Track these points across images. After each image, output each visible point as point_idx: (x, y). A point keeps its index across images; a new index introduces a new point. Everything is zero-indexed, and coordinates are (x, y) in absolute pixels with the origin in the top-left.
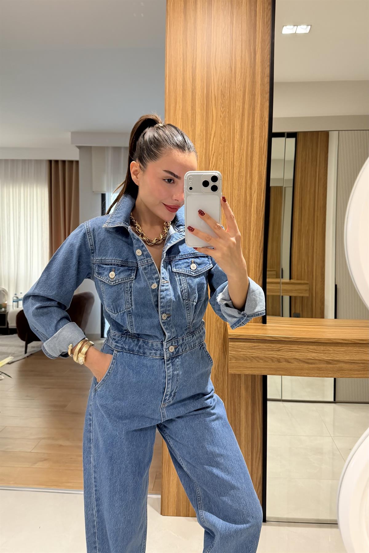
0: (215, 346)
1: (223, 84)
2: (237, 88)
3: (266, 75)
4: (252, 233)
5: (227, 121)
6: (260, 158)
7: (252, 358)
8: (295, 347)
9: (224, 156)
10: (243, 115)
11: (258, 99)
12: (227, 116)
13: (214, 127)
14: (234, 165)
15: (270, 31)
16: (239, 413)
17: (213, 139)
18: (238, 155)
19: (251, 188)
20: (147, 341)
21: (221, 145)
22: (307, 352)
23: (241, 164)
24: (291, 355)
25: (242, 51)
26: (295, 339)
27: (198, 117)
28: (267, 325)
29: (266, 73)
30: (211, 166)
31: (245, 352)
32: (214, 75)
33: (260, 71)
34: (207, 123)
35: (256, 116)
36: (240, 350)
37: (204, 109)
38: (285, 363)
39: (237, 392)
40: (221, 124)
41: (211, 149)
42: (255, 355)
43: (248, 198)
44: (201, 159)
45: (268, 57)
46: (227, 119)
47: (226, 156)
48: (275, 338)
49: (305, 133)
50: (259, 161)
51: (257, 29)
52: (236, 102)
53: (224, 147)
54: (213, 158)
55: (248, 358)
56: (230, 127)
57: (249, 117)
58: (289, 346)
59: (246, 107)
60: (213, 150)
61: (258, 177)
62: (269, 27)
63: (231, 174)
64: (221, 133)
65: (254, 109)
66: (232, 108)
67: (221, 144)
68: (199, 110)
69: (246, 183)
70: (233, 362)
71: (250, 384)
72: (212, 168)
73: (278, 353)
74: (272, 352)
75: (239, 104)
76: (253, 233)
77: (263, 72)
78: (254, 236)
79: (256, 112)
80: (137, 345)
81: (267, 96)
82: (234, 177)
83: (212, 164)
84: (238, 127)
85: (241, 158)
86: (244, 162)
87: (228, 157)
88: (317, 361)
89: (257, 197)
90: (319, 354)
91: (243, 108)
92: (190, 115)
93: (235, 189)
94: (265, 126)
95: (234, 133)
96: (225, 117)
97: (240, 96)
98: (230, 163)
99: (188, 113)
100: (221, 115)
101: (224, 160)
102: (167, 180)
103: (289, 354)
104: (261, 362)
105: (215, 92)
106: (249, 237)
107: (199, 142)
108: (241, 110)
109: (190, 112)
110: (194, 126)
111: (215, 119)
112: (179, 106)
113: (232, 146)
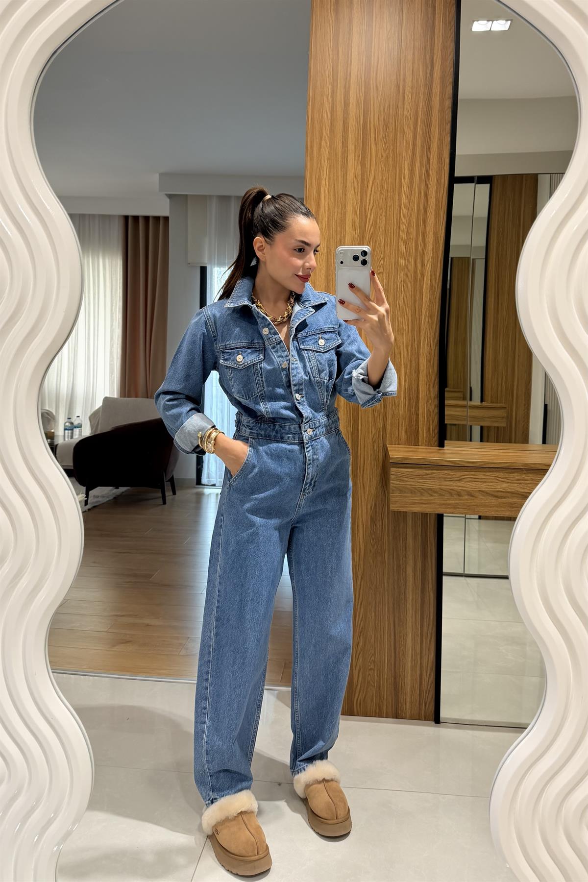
0: (371, 477)
1: (386, 110)
2: (406, 115)
3: (447, 96)
4: (423, 319)
5: (391, 162)
6: (437, 215)
7: (422, 490)
8: (481, 475)
9: (386, 213)
10: (414, 154)
11: (434, 131)
12: (391, 155)
13: (373, 172)
14: (399, 225)
15: (453, 35)
17: (372, 188)
18: (406, 211)
19: (423, 256)
21: (382, 196)
22: (497, 481)
23: (409, 223)
24: (476, 487)
25: (413, 63)
26: (481, 464)
27: (351, 157)
28: (445, 448)
29: (447, 94)
30: (369, 225)
31: (414, 482)
32: (374, 98)
33: (439, 90)
34: (363, 165)
35: (431, 156)
36: (406, 479)
37: (359, 146)
38: (467, 498)
39: (401, 541)
40: (383, 166)
41: (368, 201)
42: (427, 486)
43: (419, 269)
44: (355, 215)
45: (450, 71)
46: (391, 159)
47: (389, 211)
49: (504, 177)
50: (435, 218)
51: (437, 31)
52: (403, 136)
53: (386, 199)
54: (371, 215)
55: (416, 491)
56: (396, 171)
57: (422, 157)
58: (473, 473)
59: (419, 143)
60: (371, 204)
61: (433, 241)
62: (452, 30)
63: (396, 236)
64: (382, 180)
65: (429, 146)
66: (398, 145)
67: (383, 194)
68: (353, 147)
69: (416, 249)
70: (396, 496)
71: (419, 530)
72: (369, 228)
73: (459, 484)
74: (451, 483)
75: (408, 138)
76: (425, 319)
77: (442, 93)
78: (426, 323)
79: (432, 151)
80: (273, 430)
81: (448, 127)
82: (400, 240)
83: (369, 222)
84: (406, 171)
85: (411, 214)
86: (414, 220)
87: (392, 213)
88: (509, 495)
89: (431, 267)
90: (511, 484)
91: (414, 145)
92: (340, 154)
93: (401, 258)
95: (400, 179)
96: (387, 157)
97: (410, 128)
98: (395, 220)
99: (337, 151)
100: (383, 153)
101: (386, 216)
102: (298, 250)
103: (473, 485)
104: (435, 496)
105: (375, 121)
106: (420, 324)
107: (352, 192)
108: (411, 147)
109: (340, 150)
110: (345, 170)
111: (374, 159)
112: (326, 141)
113: (397, 198)
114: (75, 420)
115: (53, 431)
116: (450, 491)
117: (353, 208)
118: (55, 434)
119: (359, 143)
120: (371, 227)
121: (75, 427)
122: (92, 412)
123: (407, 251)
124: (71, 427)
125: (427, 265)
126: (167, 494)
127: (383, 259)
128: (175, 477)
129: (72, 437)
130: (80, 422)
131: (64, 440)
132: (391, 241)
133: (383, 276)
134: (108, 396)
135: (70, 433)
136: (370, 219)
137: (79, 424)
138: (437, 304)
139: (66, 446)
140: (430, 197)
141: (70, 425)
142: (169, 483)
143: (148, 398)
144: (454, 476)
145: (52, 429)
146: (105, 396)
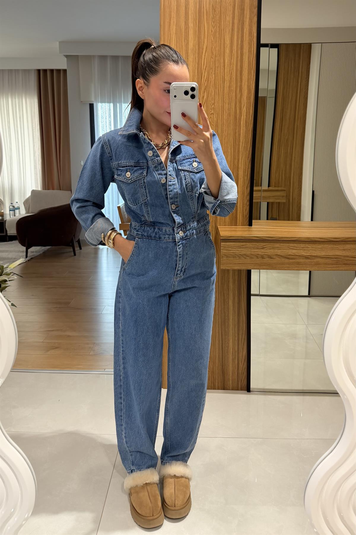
2: (228, 2)
5: (217, 36)
6: (249, 73)
7: (240, 256)
8: (277, 245)
9: (215, 71)
10: (233, 30)
11: (247, 14)
12: (218, 30)
13: (206, 43)
14: (224, 80)
16: (227, 302)
17: (205, 54)
18: (229, 70)
19: (240, 102)
20: (161, 228)
21: (212, 60)
22: (289, 249)
23: (231, 79)
24: (274, 252)
26: (277, 238)
27: (191, 32)
28: (253, 227)
30: (204, 80)
31: (235, 250)
34: (199, 38)
35: (245, 32)
36: (230, 249)
37: (196, 24)
38: (268, 259)
40: (212, 39)
41: (203, 63)
42: (243, 253)
43: (238, 111)
44: (194, 73)
46: (217, 34)
47: (217, 70)
48: (260, 238)
49: (287, 45)
50: (248, 75)
52: (226, 17)
53: (215, 62)
54: (205, 72)
55: (236, 256)
56: (221, 41)
57: (238, 32)
58: (273, 244)
59: (236, 21)
60: (205, 64)
63: (222, 88)
64: (212, 48)
65: (243, 23)
66: (222, 23)
67: (212, 58)
68: (192, 25)
69: (236, 97)
70: (225, 260)
71: (236, 278)
72: (204, 82)
73: (262, 251)
74: (257, 250)
75: (229, 18)
76: (242, 145)
78: (243, 147)
79: (245, 27)
80: (154, 231)
81: (256, 11)
83: (204, 78)
84: (228, 42)
85: (231, 73)
86: (234, 77)
87: (219, 71)
88: (297, 257)
89: (246, 110)
90: (299, 251)
91: (233, 23)
92: (183, 30)
94: (253, 41)
95: (224, 47)
96: (215, 32)
97: (230, 11)
98: (221, 77)
99: (181, 28)
100: (212, 29)
101: (215, 74)
102: (167, 91)
103: (272, 251)
104: (248, 259)
105: (207, 6)
106: (239, 148)
107: (192, 57)
108: (231, 25)
109: (183, 27)
110: (187, 41)
111: (206, 33)
112: (174, 20)
113: (222, 61)
114: (15, 204)
115: (2, 211)
116: (257, 255)
117: (193, 68)
118: (4, 213)
119: (196, 22)
120: (205, 82)
121: (16, 209)
122: (24, 200)
123: (230, 99)
124: (14, 209)
125: (243, 108)
126: (76, 249)
127: (214, 104)
128: (80, 239)
129: (15, 216)
130: (19, 206)
131: (10, 217)
132: (218, 91)
133: (214, 116)
134: (34, 189)
135: (13, 212)
136: (204, 76)
137: (18, 207)
138: (250, 134)
139: (11, 221)
140: (244, 60)
141: (12, 208)
142: (77, 243)
143: (61, 190)
144: (259, 246)
145: (2, 210)
146: (33, 189)
